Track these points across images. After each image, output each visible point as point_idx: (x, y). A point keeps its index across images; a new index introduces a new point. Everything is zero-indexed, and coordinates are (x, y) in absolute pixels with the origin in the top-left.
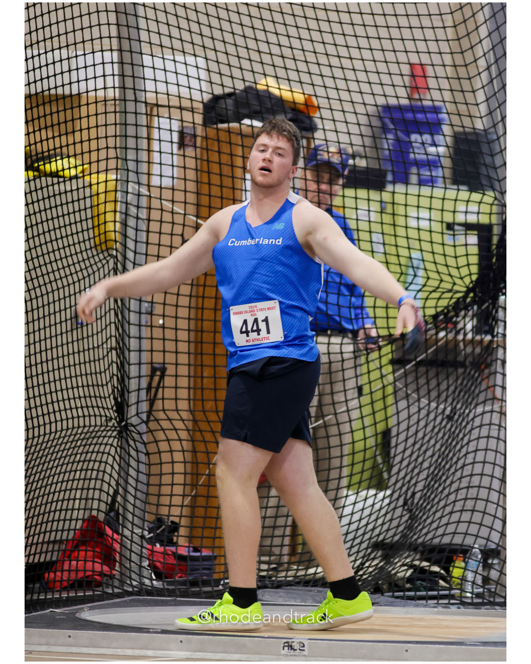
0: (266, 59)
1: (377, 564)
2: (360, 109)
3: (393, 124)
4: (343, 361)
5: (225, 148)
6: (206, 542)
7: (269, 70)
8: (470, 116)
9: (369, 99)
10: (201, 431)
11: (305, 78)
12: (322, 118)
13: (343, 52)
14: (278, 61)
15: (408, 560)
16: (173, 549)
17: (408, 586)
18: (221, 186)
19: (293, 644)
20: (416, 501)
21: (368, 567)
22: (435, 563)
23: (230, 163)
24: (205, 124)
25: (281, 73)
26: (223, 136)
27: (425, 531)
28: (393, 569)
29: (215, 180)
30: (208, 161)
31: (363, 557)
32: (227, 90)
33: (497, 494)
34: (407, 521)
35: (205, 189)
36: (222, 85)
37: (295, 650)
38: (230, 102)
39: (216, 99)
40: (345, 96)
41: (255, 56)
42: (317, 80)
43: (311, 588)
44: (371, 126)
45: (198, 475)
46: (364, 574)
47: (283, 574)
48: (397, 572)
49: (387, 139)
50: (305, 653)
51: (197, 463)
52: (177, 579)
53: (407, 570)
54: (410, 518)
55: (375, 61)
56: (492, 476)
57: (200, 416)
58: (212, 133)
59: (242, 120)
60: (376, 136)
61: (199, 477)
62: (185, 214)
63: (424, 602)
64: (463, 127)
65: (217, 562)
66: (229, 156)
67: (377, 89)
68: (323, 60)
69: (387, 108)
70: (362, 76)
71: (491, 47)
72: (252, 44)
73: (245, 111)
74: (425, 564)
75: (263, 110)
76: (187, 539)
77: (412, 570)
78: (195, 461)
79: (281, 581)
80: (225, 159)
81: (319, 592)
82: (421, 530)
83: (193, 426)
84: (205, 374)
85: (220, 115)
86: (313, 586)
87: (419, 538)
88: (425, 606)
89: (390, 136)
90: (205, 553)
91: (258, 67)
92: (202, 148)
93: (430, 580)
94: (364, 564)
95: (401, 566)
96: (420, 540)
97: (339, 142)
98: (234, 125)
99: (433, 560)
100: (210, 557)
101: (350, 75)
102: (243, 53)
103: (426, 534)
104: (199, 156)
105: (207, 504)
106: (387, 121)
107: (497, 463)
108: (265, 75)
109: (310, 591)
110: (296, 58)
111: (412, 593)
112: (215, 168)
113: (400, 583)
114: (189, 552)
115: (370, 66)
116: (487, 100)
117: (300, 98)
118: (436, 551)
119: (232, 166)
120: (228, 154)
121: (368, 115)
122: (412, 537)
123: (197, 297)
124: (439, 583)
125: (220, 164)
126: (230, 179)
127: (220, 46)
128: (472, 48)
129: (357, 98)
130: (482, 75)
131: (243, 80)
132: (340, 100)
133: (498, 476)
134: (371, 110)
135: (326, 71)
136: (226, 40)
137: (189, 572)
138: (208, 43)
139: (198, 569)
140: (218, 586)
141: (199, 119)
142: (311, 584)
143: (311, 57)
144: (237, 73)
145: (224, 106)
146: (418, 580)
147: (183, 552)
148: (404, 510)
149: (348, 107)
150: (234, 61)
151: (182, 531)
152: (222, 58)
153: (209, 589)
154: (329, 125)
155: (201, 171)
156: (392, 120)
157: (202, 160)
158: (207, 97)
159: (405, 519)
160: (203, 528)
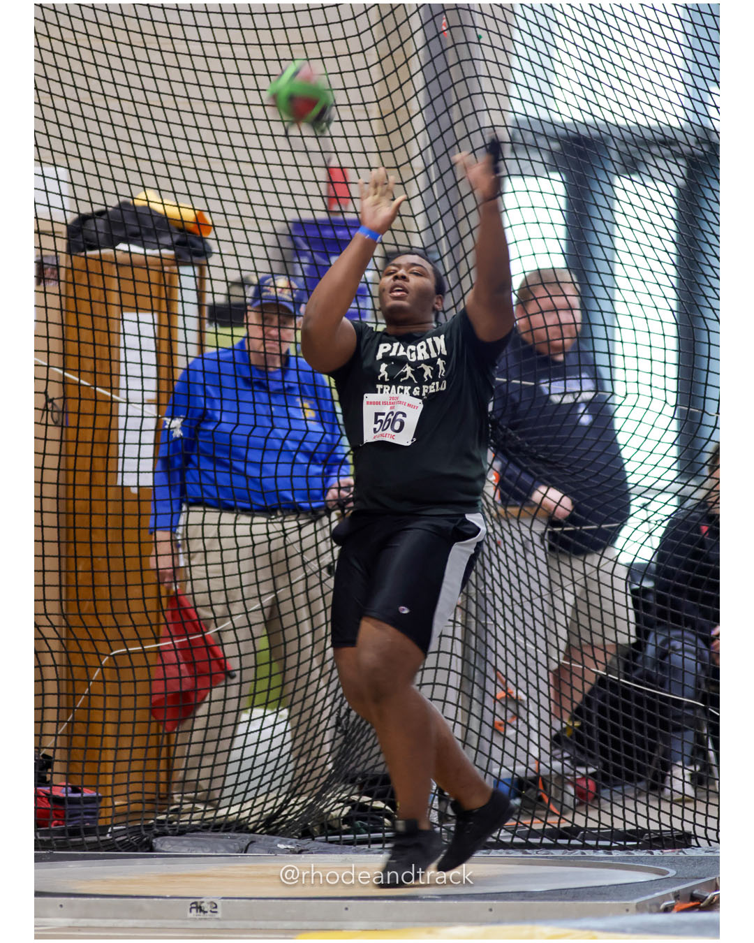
0: (145, 166)
1: (306, 801)
2: (266, 226)
3: (307, 243)
4: (254, 545)
5: (97, 281)
6: (88, 780)
7: (149, 181)
8: (405, 231)
9: (277, 214)
10: (77, 640)
11: (195, 189)
12: (217, 240)
13: (242, 154)
14: (160, 169)
15: (344, 795)
16: (47, 789)
17: (345, 827)
18: (93, 330)
19: (203, 905)
20: (351, 720)
21: (294, 805)
22: (378, 798)
23: (103, 300)
24: (70, 251)
25: (165, 184)
26: (93, 266)
27: (364, 757)
28: (326, 806)
29: (85, 321)
30: (75, 298)
31: (287, 793)
32: (97, 208)
33: (455, 707)
34: (341, 746)
35: (72, 333)
36: (91, 202)
37: (205, 912)
38: (100, 222)
39: (83, 219)
40: (245, 210)
41: (130, 163)
42: (210, 192)
43: (222, 834)
44: (280, 247)
45: (74, 695)
46: (289, 814)
47: (187, 817)
48: (331, 810)
49: (300, 263)
50: (219, 915)
51: (74, 681)
52: (53, 827)
53: (343, 807)
54: (345, 741)
55: (282, 165)
56: (447, 686)
57: (74, 621)
58: (79, 262)
59: (117, 244)
60: (287, 259)
61: (77, 697)
62: (48, 367)
63: (366, 847)
64: (397, 245)
65: (102, 804)
66: (102, 292)
67: (287, 201)
68: (217, 166)
69: (300, 224)
70: (266, 185)
71: (429, 143)
72: (126, 148)
73: (120, 234)
74: (365, 799)
75: (143, 232)
76: (63, 776)
77: (349, 807)
78: (70, 677)
79: (184, 826)
80: (97, 294)
81: (232, 838)
82: (359, 756)
83: (67, 634)
84: (80, 568)
85: (87, 240)
86: (224, 831)
87: (357, 766)
88: (368, 852)
89: (305, 260)
90: (88, 793)
91: (134, 178)
92: (67, 282)
93: (373, 819)
94: (289, 800)
95: (336, 802)
96: (359, 769)
97: (240, 270)
98: (107, 252)
99: (375, 793)
100: (94, 798)
101: (252, 184)
102: (116, 160)
103: (366, 761)
104: (63, 293)
105: (88, 731)
106: (299, 240)
107: (452, 668)
108: (144, 187)
109: (222, 837)
110: (183, 164)
111: (351, 837)
112: (85, 307)
113: (335, 824)
114: (67, 793)
115: (277, 172)
116: (426, 210)
117: (189, 215)
118: (379, 782)
119: (106, 303)
120: (100, 289)
121: (275, 233)
122: (348, 765)
123: (67, 470)
124: (383, 822)
125: (91, 301)
126: (104, 320)
127: (86, 152)
128: (405, 144)
129: (261, 212)
130: (418, 178)
131: (117, 194)
132: (240, 216)
133: (454, 686)
134: (280, 227)
135: (221, 180)
136: (93, 145)
137: (67, 818)
138: (71, 148)
139: (79, 815)
140: (105, 835)
141: (62, 245)
142: (222, 828)
143: (202, 163)
144: (108, 186)
145: (94, 228)
146: (357, 819)
147: (59, 792)
148: (336, 731)
149: (250, 224)
150: (104, 171)
151: (57, 767)
152: (89, 167)
153: (94, 839)
154: (227, 248)
155: (67, 311)
156: (307, 240)
157: (67, 297)
158: (71, 217)
159: (338, 743)
160: (84, 762)
